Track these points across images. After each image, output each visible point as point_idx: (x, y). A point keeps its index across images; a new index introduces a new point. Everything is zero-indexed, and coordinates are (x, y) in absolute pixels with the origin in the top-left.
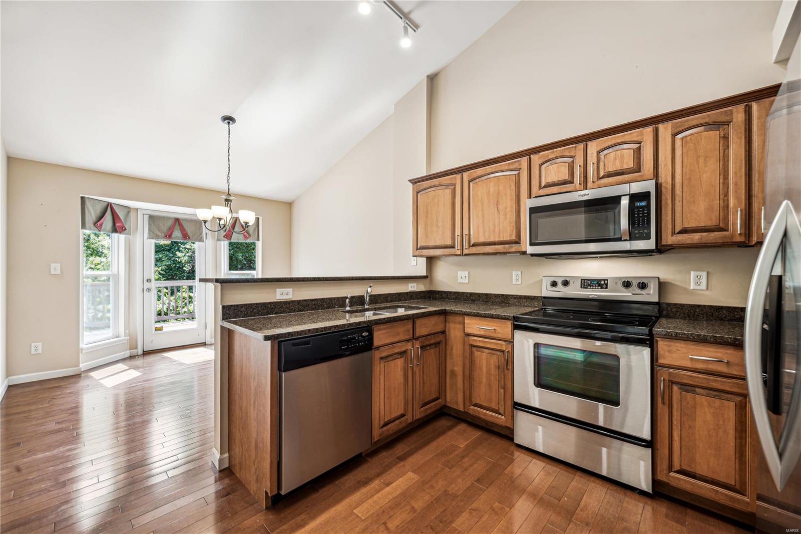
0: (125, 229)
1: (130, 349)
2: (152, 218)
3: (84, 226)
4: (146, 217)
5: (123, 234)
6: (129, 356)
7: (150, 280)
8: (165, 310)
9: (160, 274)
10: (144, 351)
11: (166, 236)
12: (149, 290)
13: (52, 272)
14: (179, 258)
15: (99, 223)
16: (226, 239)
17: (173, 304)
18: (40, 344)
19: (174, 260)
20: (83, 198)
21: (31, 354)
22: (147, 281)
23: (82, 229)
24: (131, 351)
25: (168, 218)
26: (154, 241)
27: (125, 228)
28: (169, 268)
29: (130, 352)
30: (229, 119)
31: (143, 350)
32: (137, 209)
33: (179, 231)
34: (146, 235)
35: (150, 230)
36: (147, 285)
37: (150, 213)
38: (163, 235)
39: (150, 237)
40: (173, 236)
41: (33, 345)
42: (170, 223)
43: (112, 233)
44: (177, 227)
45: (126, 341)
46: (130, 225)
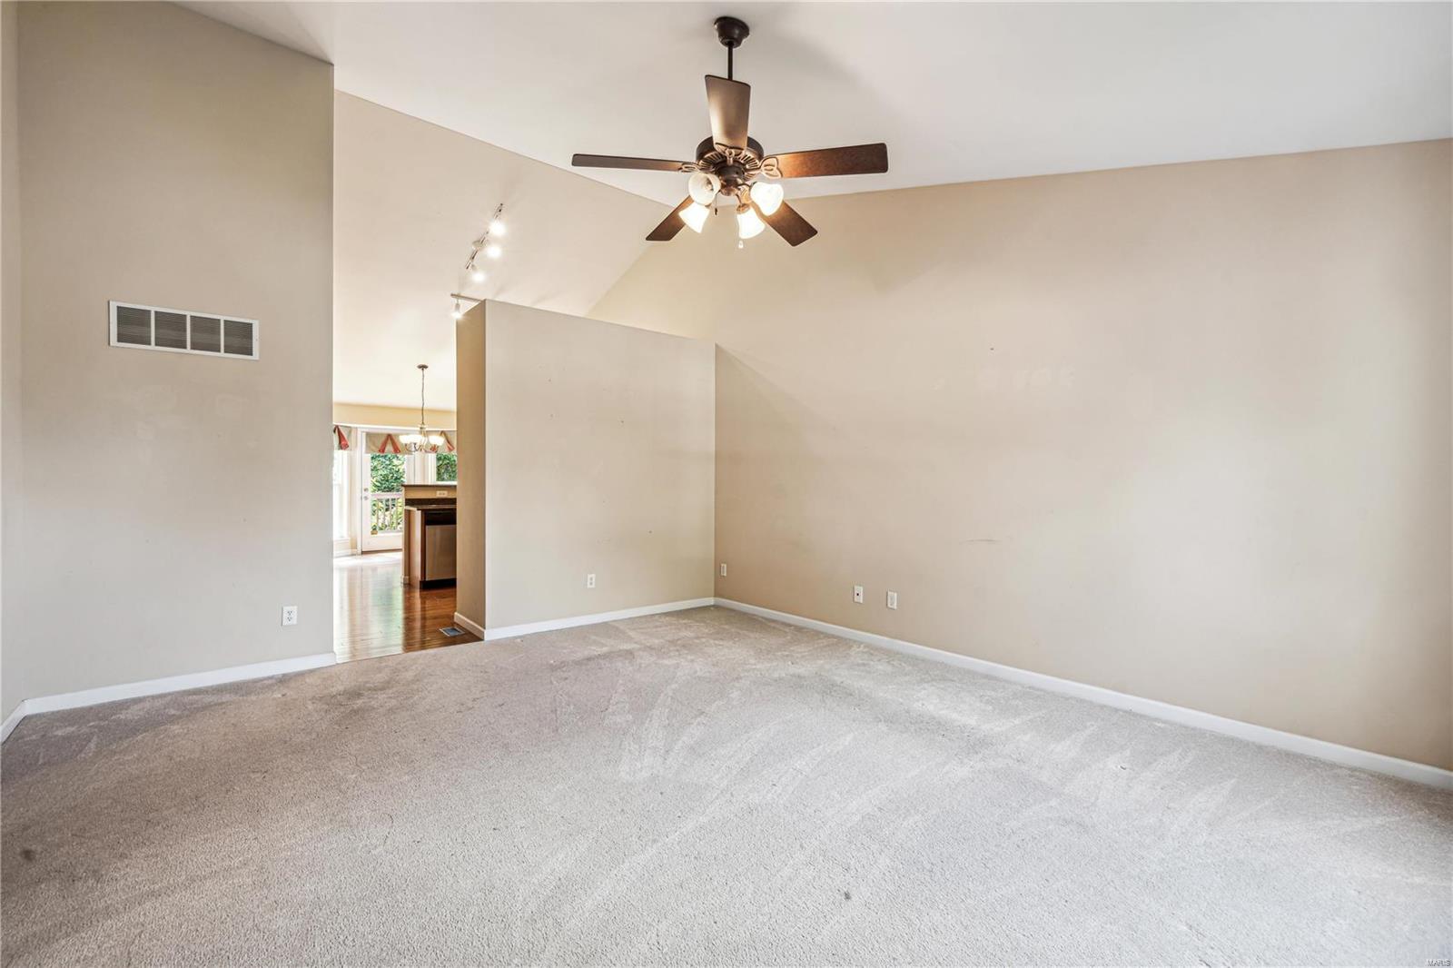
0: (349, 446)
1: (351, 549)
2: (368, 435)
4: (364, 434)
5: (347, 450)
6: (350, 554)
7: (367, 491)
8: (380, 525)
9: (376, 486)
11: (380, 451)
12: (366, 498)
14: (396, 466)
17: (388, 518)
19: (390, 469)
25: (382, 434)
26: (370, 454)
28: (386, 479)
29: (351, 551)
30: (423, 367)
31: (362, 550)
32: (357, 428)
33: (391, 445)
34: (364, 450)
35: (367, 446)
36: (364, 494)
37: (367, 430)
38: (378, 448)
39: (367, 453)
40: (386, 450)
42: (383, 439)
43: (338, 450)
44: (389, 441)
45: (348, 542)
46: (351, 443)
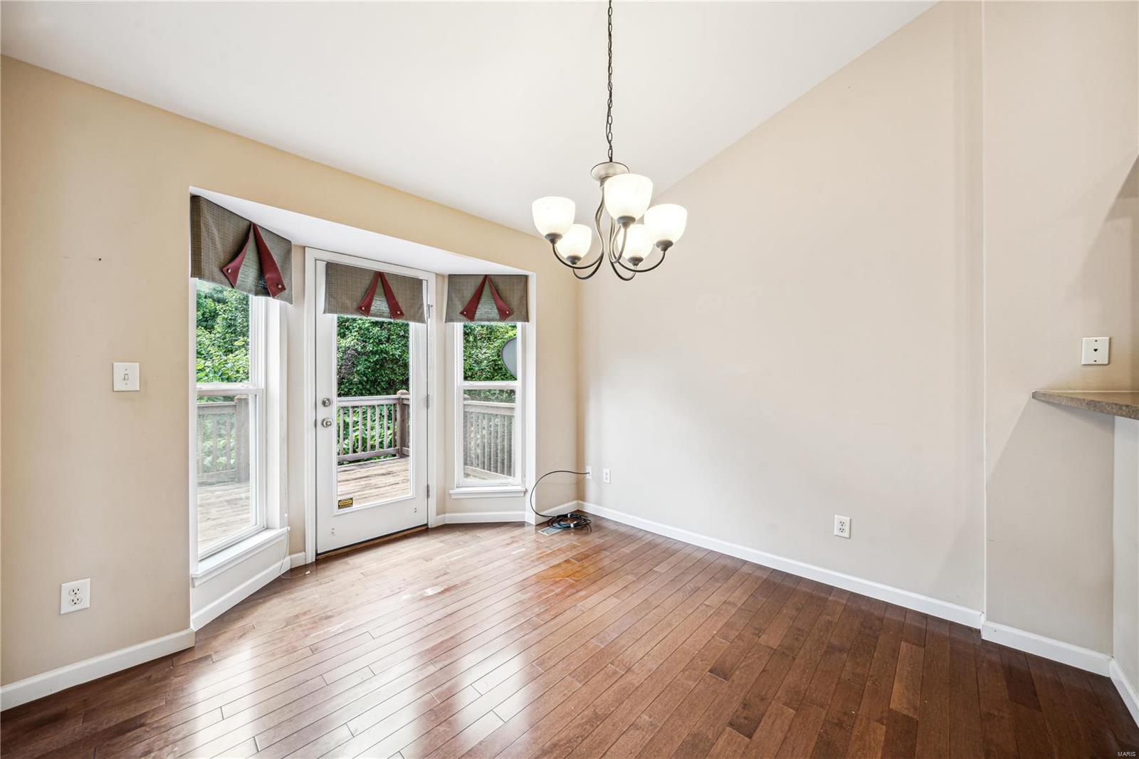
0: (283, 288)
1: (290, 554)
2: (332, 268)
3: (197, 271)
4: (322, 267)
5: (278, 299)
6: (289, 568)
7: (328, 400)
10: (317, 555)
11: (361, 308)
12: (326, 424)
13: (119, 386)
15: (231, 265)
16: (465, 318)
18: (85, 585)
20: (195, 199)
21: (60, 614)
22: (324, 403)
23: (191, 277)
24: (293, 556)
25: (363, 271)
26: (335, 316)
27: (283, 286)
29: (291, 560)
31: (316, 551)
32: (304, 247)
33: (384, 299)
34: (321, 303)
35: (328, 293)
36: (323, 413)
37: (328, 257)
38: (355, 305)
39: (329, 308)
40: (373, 308)
41: (67, 587)
42: (366, 281)
43: (257, 294)
44: (379, 289)
45: (283, 537)
46: (293, 280)
